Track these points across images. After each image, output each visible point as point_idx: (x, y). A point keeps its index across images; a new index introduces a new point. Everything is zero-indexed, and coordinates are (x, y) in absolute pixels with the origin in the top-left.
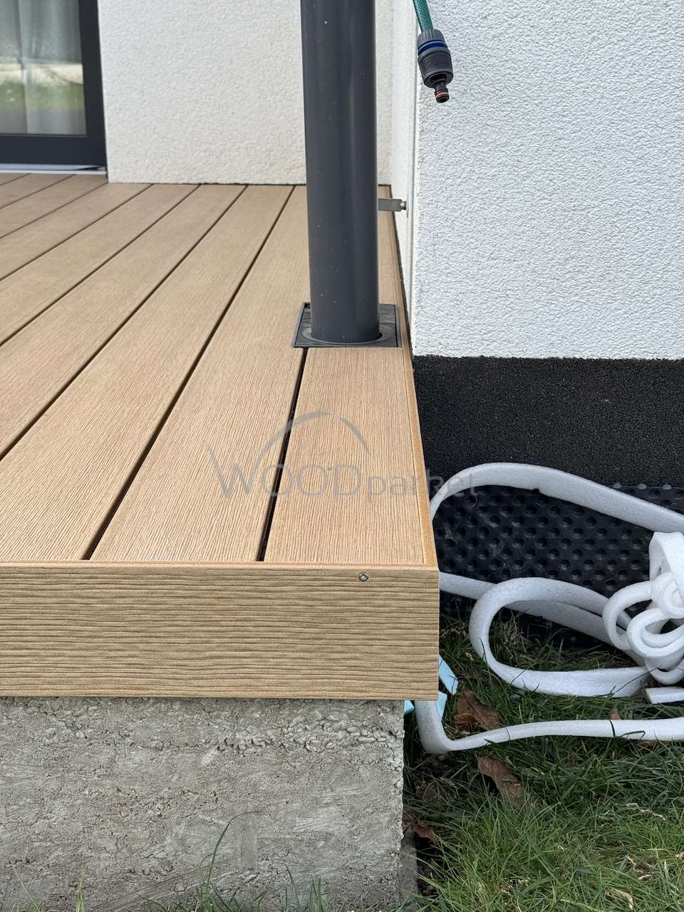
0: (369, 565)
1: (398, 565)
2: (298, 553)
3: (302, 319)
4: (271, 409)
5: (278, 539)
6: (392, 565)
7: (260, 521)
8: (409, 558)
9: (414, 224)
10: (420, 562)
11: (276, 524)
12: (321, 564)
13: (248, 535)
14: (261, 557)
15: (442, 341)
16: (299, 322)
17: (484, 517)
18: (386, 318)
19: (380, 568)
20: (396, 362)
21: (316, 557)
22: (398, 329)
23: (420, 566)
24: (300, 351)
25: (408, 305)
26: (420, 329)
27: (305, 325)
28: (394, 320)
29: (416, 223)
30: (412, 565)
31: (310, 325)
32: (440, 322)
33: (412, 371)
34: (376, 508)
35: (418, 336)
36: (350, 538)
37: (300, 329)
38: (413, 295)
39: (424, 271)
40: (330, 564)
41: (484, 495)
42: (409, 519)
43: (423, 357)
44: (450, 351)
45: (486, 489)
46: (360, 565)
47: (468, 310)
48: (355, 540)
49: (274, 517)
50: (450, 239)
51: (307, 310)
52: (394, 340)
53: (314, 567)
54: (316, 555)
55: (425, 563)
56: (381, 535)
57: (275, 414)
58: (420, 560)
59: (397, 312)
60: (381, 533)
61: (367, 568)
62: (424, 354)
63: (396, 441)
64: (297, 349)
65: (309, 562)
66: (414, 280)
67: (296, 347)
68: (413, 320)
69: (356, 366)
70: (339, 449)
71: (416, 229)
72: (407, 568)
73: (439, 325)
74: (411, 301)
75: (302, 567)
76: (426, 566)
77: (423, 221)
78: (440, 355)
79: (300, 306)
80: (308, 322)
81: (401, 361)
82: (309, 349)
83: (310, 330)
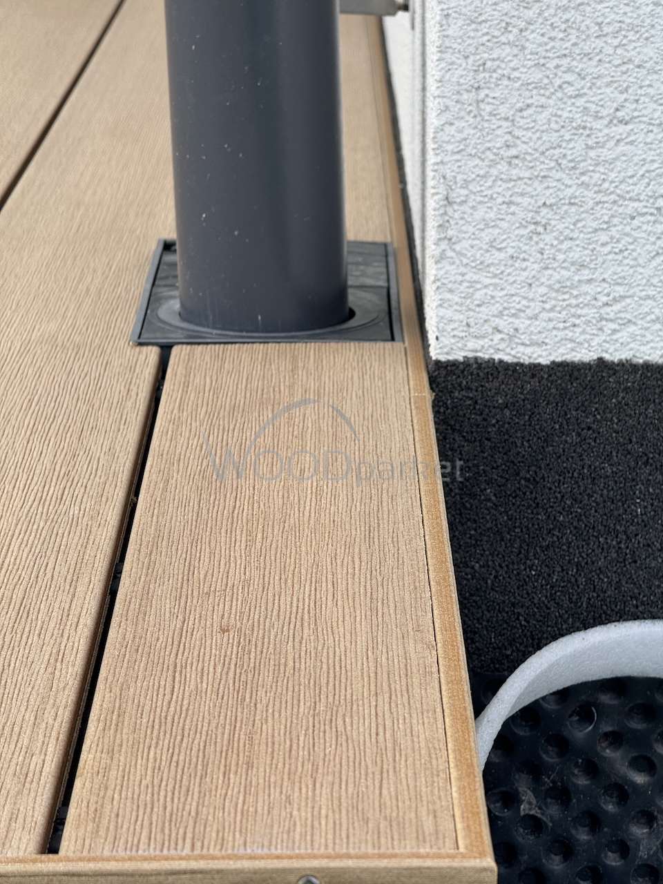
0: (322, 857)
1: (395, 856)
2: (145, 833)
3: (159, 277)
4: (79, 491)
5: (93, 799)
6: (381, 856)
7: (48, 758)
8: (421, 838)
9: (428, 42)
10: (449, 848)
11: (90, 762)
12: (202, 857)
13: (20, 793)
14: (51, 844)
15: (501, 323)
16: (149, 286)
17: (616, 758)
18: (364, 274)
19: (350, 863)
20: (390, 376)
21: (188, 841)
22: (394, 297)
23: (449, 856)
24: (152, 353)
25: (418, 242)
26: (449, 296)
27: (165, 292)
28: (384, 277)
29: (433, 36)
30: (427, 856)
31: (176, 293)
32: (495, 276)
33: (428, 396)
34: (340, 721)
35: (442, 312)
36: (275, 793)
37: (152, 300)
38: (430, 212)
39: (454, 153)
40: (223, 858)
41: (615, 702)
42: (423, 744)
43: (454, 364)
44: (521, 349)
45: (619, 686)
46: (300, 857)
47: (564, 246)
48: (288, 797)
49: (85, 748)
50: (516, 74)
51: (169, 258)
52: (384, 324)
53: (183, 865)
54: (189, 835)
55: (462, 849)
56: (351, 786)
57: (88, 504)
58: (449, 843)
59: (391, 259)
60: (351, 781)
61: (316, 863)
62: (459, 356)
63: (390, 562)
64: (144, 349)
65: (173, 852)
66: (430, 174)
67: (141, 344)
68: (431, 272)
69: (291, 387)
70: (248, 582)
71: (432, 50)
72: (416, 863)
73: (495, 285)
74: (423, 230)
75: (155, 866)
76: (463, 856)
77: (450, 32)
78: (497, 357)
79: (152, 247)
80: (173, 286)
81: (402, 373)
82: (175, 350)
83: (176, 305)
